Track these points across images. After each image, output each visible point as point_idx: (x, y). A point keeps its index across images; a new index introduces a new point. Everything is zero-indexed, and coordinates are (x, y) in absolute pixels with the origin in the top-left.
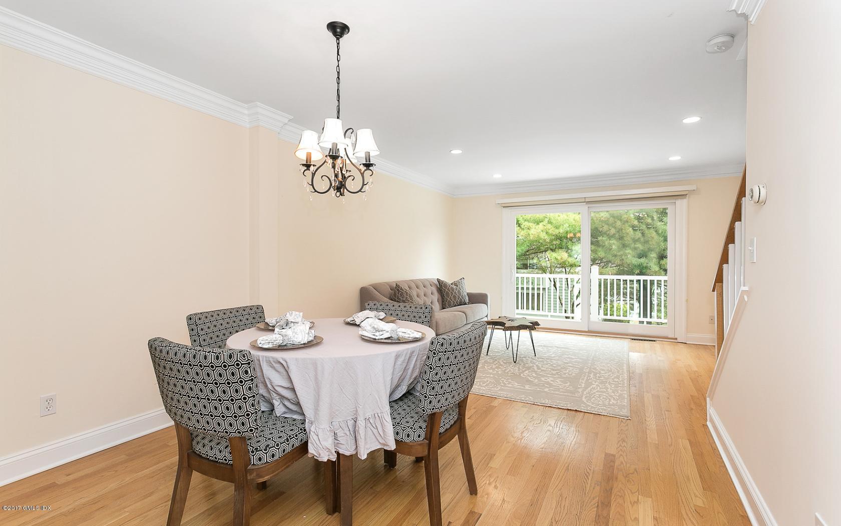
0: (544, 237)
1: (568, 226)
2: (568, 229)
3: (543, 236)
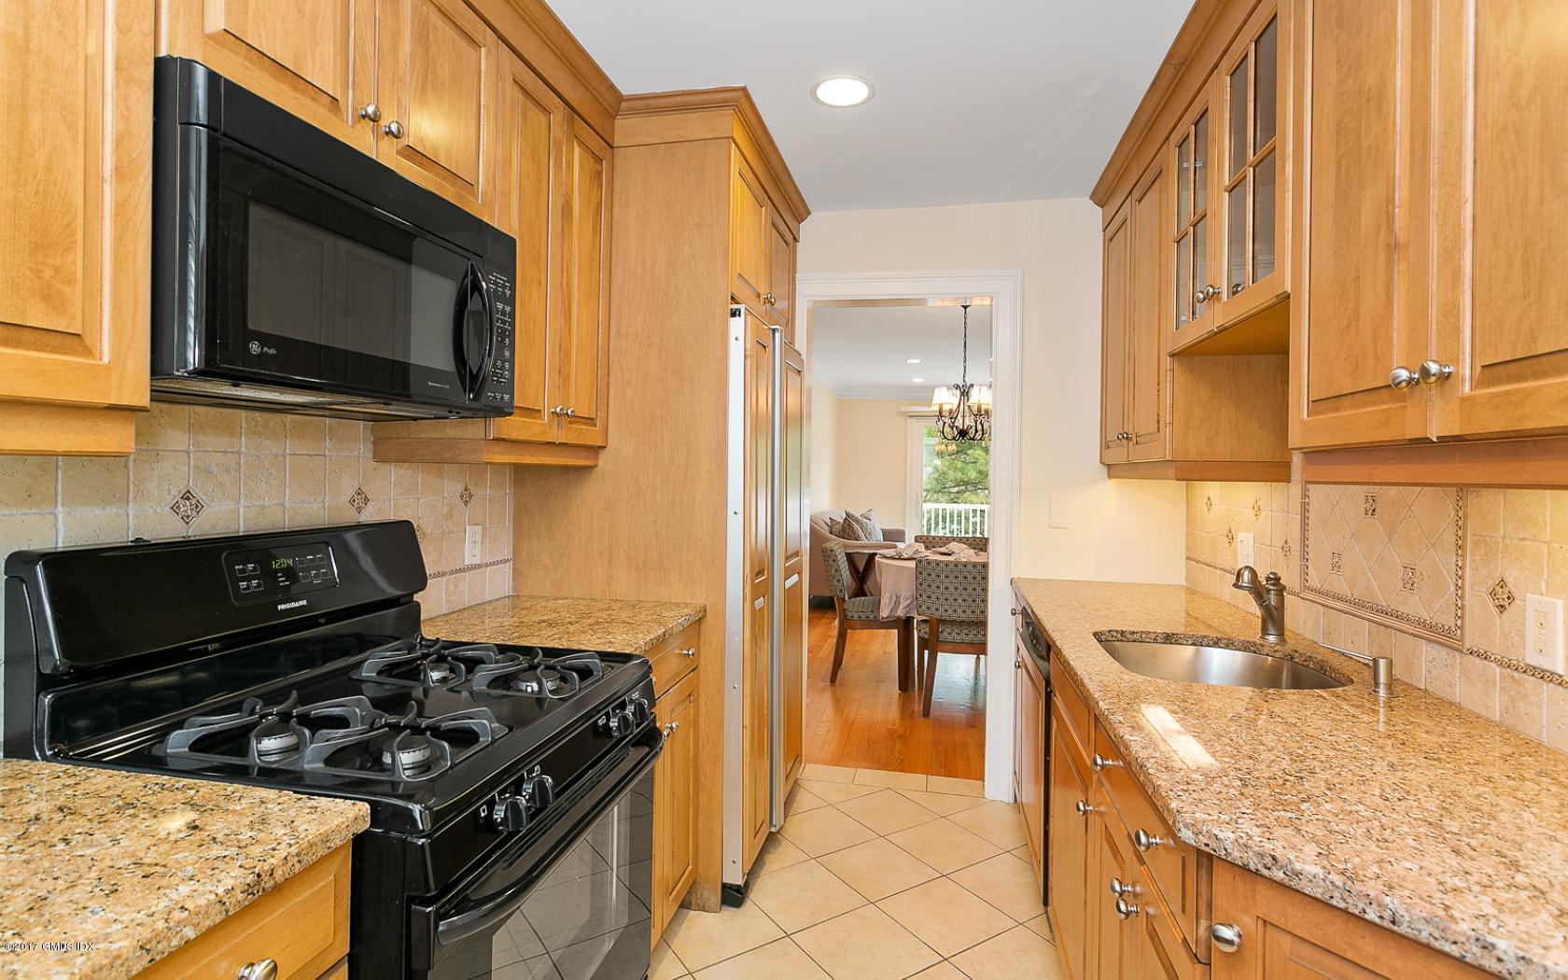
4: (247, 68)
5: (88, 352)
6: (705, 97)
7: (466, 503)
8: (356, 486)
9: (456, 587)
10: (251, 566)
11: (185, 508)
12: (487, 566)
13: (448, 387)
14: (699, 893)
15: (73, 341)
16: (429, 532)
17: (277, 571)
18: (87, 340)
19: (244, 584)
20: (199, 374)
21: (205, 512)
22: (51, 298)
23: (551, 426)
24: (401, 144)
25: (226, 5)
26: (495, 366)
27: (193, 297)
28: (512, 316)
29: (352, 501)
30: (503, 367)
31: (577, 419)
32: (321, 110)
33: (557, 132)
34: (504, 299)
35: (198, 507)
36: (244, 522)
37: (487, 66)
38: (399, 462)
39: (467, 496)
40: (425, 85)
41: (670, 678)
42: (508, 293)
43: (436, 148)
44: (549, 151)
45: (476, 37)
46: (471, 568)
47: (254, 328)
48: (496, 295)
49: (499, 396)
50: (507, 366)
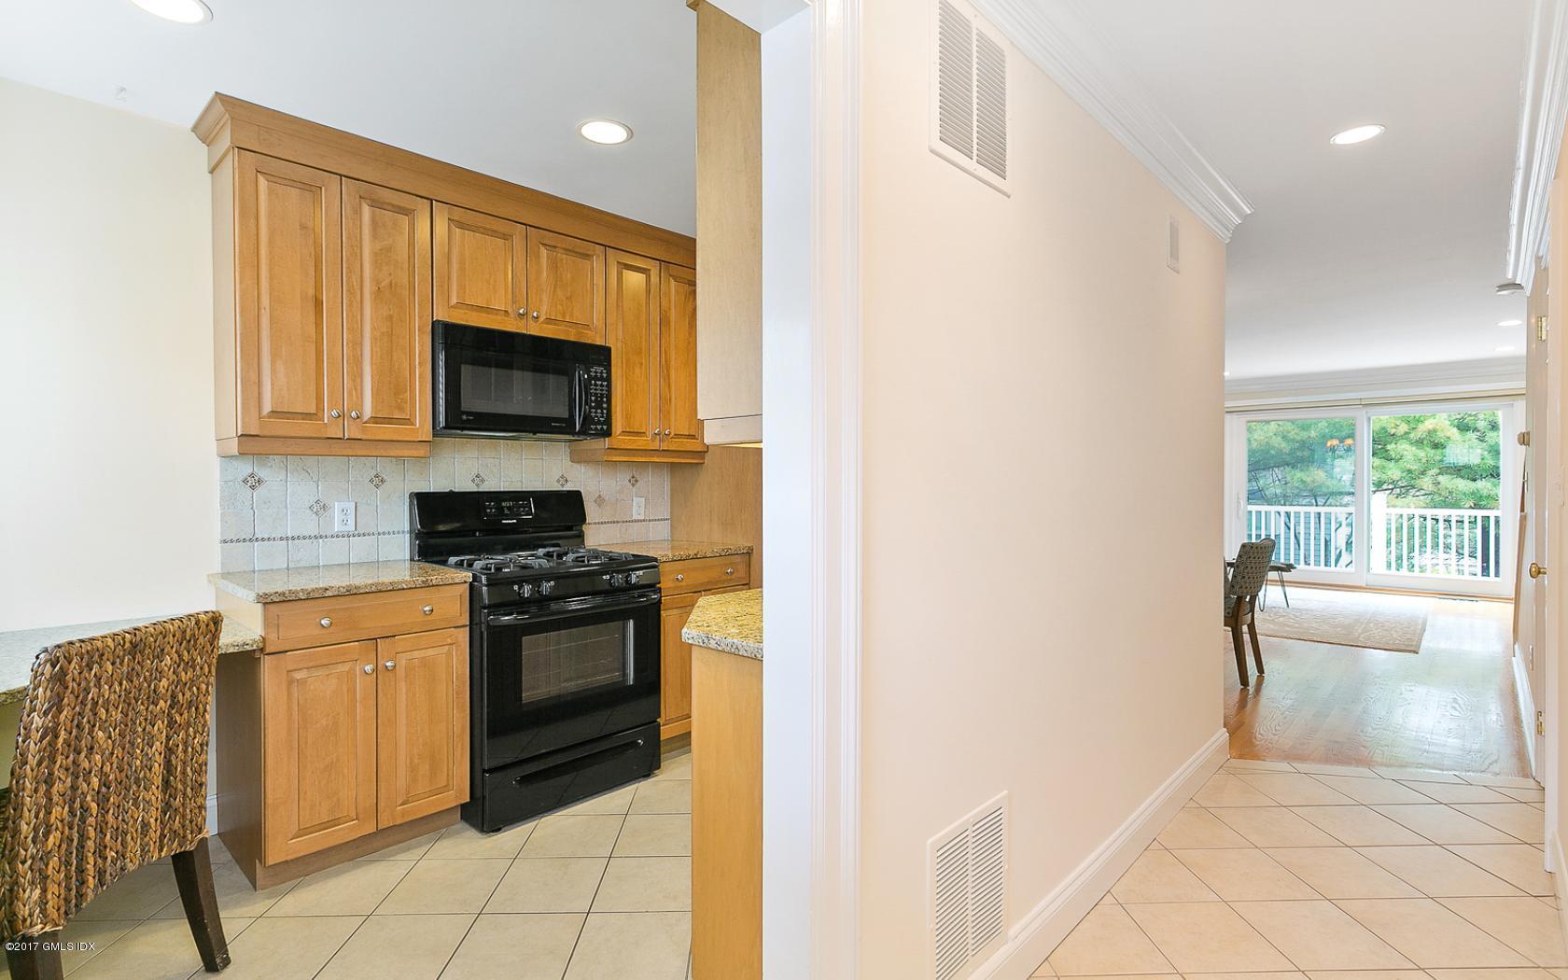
0: (1279, 444)
1: (1326, 425)
2: (1327, 431)
3: (1278, 442)
5: (413, 425)
7: (633, 485)
8: (561, 474)
9: (630, 529)
10: (492, 504)
11: (477, 480)
12: (650, 521)
13: (564, 424)
15: (408, 421)
16: (607, 499)
17: (504, 507)
18: (412, 420)
19: (489, 511)
20: (444, 428)
21: (485, 483)
22: (399, 408)
23: (653, 440)
24: (542, 319)
25: (458, 293)
26: (596, 412)
27: (442, 402)
28: (609, 386)
29: (558, 481)
30: (602, 413)
31: (678, 436)
32: (499, 318)
33: (655, 279)
34: (602, 379)
35: (483, 481)
36: (504, 487)
37: (597, 264)
38: (585, 462)
39: (634, 481)
40: (555, 287)
41: (708, 582)
42: (605, 375)
43: (564, 316)
44: (648, 291)
45: (589, 253)
46: (638, 521)
47: (463, 409)
48: (596, 378)
49: (599, 427)
50: (605, 411)
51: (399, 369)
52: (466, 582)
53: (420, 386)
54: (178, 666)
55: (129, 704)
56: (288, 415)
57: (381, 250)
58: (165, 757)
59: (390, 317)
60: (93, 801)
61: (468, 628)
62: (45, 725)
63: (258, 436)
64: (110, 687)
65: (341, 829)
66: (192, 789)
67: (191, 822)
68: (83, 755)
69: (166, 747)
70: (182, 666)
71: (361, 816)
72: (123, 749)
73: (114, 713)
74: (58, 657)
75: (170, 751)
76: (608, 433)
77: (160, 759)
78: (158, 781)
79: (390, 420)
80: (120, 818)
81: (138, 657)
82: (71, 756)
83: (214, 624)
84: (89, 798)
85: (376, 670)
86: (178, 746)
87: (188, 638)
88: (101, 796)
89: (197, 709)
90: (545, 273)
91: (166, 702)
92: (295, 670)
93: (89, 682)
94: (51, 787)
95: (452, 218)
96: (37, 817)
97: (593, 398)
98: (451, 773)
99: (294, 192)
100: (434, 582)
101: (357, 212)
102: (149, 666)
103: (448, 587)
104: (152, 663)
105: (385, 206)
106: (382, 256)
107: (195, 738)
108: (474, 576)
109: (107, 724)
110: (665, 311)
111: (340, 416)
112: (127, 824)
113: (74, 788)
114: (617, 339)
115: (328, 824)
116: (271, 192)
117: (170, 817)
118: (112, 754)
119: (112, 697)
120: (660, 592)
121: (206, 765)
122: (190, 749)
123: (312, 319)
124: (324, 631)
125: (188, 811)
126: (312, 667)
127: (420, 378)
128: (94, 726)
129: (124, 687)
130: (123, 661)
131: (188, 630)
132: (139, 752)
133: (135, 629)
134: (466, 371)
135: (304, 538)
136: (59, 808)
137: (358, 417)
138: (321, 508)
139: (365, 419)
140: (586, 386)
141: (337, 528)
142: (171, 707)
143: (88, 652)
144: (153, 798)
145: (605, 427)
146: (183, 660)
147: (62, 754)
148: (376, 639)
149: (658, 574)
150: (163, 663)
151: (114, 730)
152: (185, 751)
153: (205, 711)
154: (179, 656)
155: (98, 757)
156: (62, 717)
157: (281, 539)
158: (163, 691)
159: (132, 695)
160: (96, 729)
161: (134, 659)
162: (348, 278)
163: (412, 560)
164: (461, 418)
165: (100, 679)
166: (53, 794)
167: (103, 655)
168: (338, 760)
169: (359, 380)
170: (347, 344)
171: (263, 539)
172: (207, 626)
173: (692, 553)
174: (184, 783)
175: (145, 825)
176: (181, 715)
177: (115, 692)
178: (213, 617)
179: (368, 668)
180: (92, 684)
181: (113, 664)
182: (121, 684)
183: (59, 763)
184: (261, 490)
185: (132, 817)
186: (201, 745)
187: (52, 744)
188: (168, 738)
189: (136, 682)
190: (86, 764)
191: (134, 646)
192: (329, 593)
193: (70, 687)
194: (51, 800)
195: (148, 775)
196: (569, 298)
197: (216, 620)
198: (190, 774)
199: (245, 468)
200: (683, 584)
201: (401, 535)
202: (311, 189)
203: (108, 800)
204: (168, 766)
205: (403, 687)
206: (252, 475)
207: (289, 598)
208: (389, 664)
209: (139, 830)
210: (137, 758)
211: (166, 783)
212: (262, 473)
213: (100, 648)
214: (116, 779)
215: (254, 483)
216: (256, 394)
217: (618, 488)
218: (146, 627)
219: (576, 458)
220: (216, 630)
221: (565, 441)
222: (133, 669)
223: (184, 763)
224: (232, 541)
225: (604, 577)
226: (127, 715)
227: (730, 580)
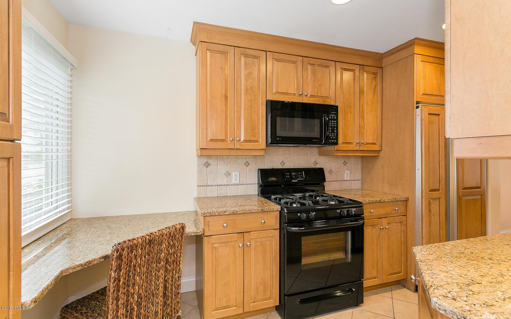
4: (279, 96)
5: (259, 142)
6: (404, 45)
7: (345, 165)
8: (315, 161)
9: (342, 184)
10: (288, 173)
11: (282, 163)
12: (352, 180)
13: (318, 140)
14: (408, 284)
15: (257, 141)
16: (334, 171)
17: (293, 175)
18: (258, 140)
19: (287, 176)
20: (270, 143)
21: (285, 165)
22: (254, 136)
23: (356, 146)
24: (309, 96)
25: (276, 88)
26: (331, 135)
27: (269, 133)
28: (337, 123)
29: (314, 164)
30: (334, 135)
31: (367, 144)
32: (292, 96)
33: (357, 73)
34: (334, 120)
35: (284, 164)
36: (292, 166)
37: (332, 69)
38: (325, 155)
39: (345, 163)
40: (314, 82)
41: (386, 214)
42: (335, 118)
43: (318, 93)
44: (354, 80)
45: (329, 65)
46: (347, 180)
47: (277, 136)
48: (332, 119)
49: (333, 141)
50: (335, 134)
51: (254, 120)
52: (278, 210)
53: (261, 127)
54: (168, 247)
55: (149, 265)
56: (216, 140)
57: (248, 74)
58: (164, 284)
59: (251, 100)
60: (135, 305)
61: (279, 230)
62: (115, 277)
63: (206, 149)
64: (140, 259)
65: (230, 310)
66: (175, 296)
67: (174, 309)
68: (131, 287)
69: (164, 280)
70: (170, 247)
71: (237, 306)
72: (147, 283)
73: (143, 269)
74: (118, 249)
75: (166, 281)
76: (336, 144)
77: (162, 285)
78: (161, 294)
79: (250, 141)
80: (146, 311)
81: (152, 245)
82: (126, 288)
83: (182, 229)
84: (133, 304)
85: (243, 245)
86: (169, 279)
87: (172, 236)
88: (138, 303)
89: (176, 263)
90: (310, 77)
91: (164, 262)
92: (215, 243)
93: (132, 258)
94: (118, 301)
95: (274, 58)
96: (113, 313)
97: (330, 128)
98: (271, 292)
99: (218, 55)
100: (265, 210)
101: (240, 60)
102: (157, 249)
103: (272, 212)
104: (158, 247)
105: (250, 56)
106: (249, 76)
107: (176, 275)
108: (282, 208)
109: (140, 273)
110: (362, 87)
111: (233, 140)
112: (149, 313)
113: (127, 301)
114: (340, 102)
115: (225, 307)
116: (211, 56)
117: (166, 308)
118: (143, 285)
119: (142, 263)
120: (364, 219)
121: (180, 285)
122: (174, 280)
123: (224, 103)
124: (224, 229)
125: (173, 304)
126: (220, 243)
127: (261, 123)
128: (135, 275)
129: (146, 258)
130: (146, 248)
131: (172, 232)
132: (153, 283)
133: (151, 234)
134: (278, 119)
135: (223, 185)
136: (122, 310)
137: (239, 140)
138: (228, 174)
139: (242, 141)
140: (327, 123)
141: (234, 182)
142: (166, 264)
143: (131, 245)
144: (160, 301)
145: (335, 141)
146: (170, 245)
147: (122, 287)
148: (243, 232)
149: (362, 210)
150: (162, 247)
151: (143, 276)
152: (172, 281)
153: (180, 263)
154: (169, 243)
155: (137, 287)
156: (121, 273)
157: (216, 186)
158: (163, 258)
159: (150, 261)
160: (136, 276)
161: (150, 246)
162: (236, 86)
163: (258, 195)
164: (277, 139)
165: (136, 256)
166: (119, 304)
167: (137, 246)
168: (229, 281)
169: (240, 126)
170: (236, 112)
171: (210, 186)
172: (179, 230)
173: (378, 199)
174: (172, 294)
175: (157, 312)
176: (170, 266)
177: (143, 260)
178: (182, 226)
179: (241, 245)
180: (133, 259)
181: (141, 249)
182: (145, 257)
183: (121, 291)
184: (210, 167)
185: (151, 309)
186: (178, 277)
187: (118, 285)
188: (165, 276)
189: (151, 256)
190: (132, 291)
191: (150, 241)
192: (226, 213)
193: (124, 261)
194: (118, 306)
195: (157, 292)
196: (320, 86)
197: (183, 228)
198: (174, 289)
199: (205, 160)
200: (374, 214)
201: (255, 185)
202: (225, 53)
203: (141, 304)
204: (165, 288)
205: (253, 253)
206: (207, 162)
207: (212, 215)
208: (248, 244)
209: (154, 315)
210: (153, 286)
211: (165, 294)
212: (210, 161)
213: (136, 243)
214: (144, 295)
215: (207, 165)
216: (206, 133)
217: (338, 166)
218: (155, 232)
219: (321, 154)
220: (183, 231)
221: (317, 147)
222: (150, 250)
223: (172, 285)
224: (201, 186)
225: (338, 211)
226: (148, 269)
227: (397, 213)
